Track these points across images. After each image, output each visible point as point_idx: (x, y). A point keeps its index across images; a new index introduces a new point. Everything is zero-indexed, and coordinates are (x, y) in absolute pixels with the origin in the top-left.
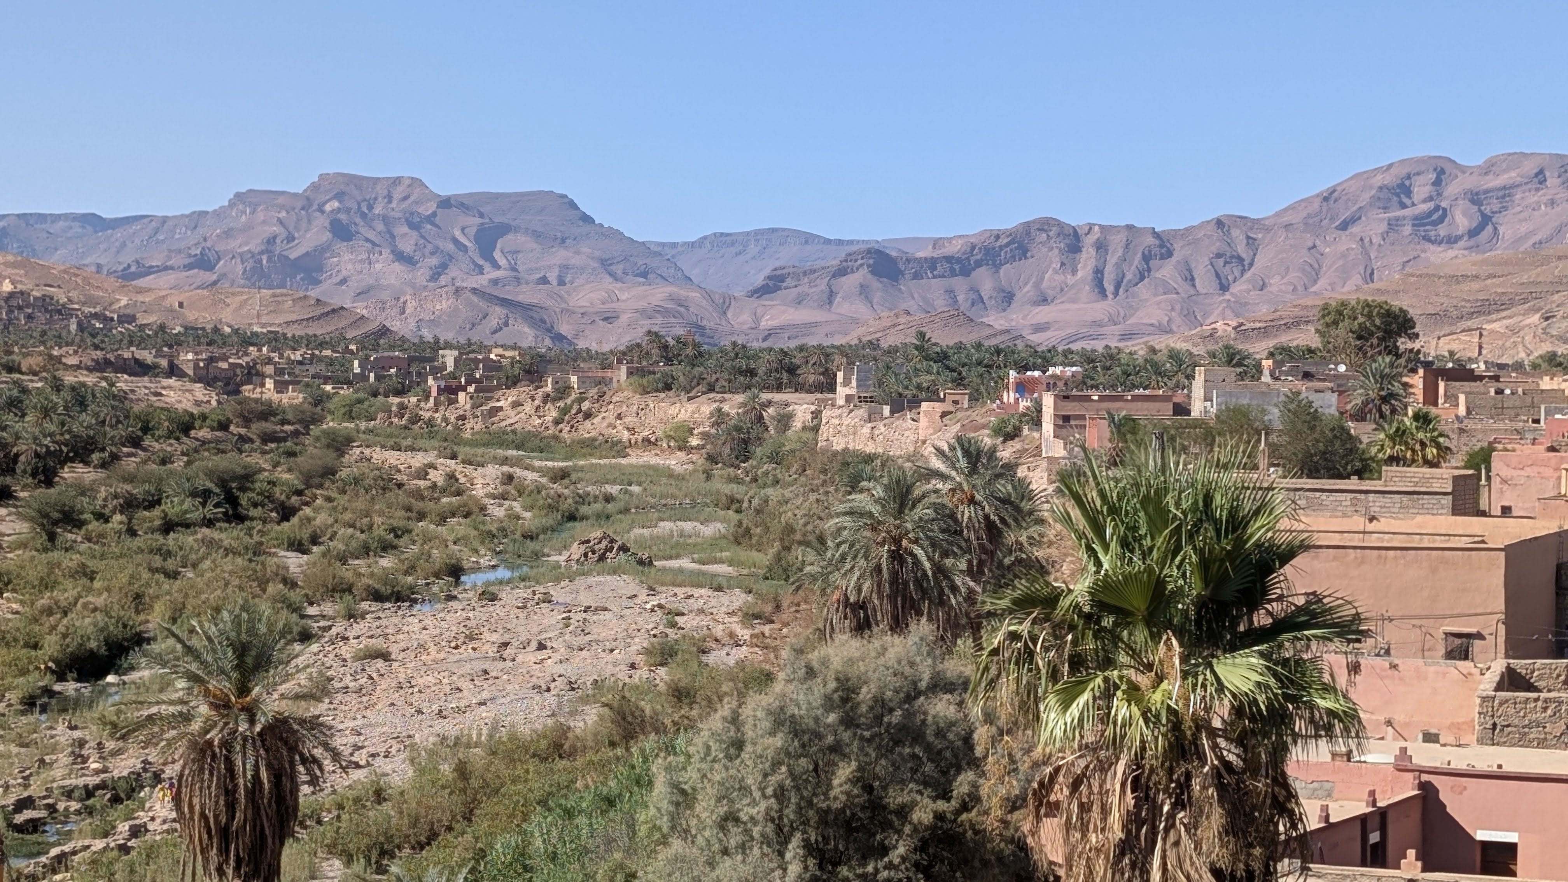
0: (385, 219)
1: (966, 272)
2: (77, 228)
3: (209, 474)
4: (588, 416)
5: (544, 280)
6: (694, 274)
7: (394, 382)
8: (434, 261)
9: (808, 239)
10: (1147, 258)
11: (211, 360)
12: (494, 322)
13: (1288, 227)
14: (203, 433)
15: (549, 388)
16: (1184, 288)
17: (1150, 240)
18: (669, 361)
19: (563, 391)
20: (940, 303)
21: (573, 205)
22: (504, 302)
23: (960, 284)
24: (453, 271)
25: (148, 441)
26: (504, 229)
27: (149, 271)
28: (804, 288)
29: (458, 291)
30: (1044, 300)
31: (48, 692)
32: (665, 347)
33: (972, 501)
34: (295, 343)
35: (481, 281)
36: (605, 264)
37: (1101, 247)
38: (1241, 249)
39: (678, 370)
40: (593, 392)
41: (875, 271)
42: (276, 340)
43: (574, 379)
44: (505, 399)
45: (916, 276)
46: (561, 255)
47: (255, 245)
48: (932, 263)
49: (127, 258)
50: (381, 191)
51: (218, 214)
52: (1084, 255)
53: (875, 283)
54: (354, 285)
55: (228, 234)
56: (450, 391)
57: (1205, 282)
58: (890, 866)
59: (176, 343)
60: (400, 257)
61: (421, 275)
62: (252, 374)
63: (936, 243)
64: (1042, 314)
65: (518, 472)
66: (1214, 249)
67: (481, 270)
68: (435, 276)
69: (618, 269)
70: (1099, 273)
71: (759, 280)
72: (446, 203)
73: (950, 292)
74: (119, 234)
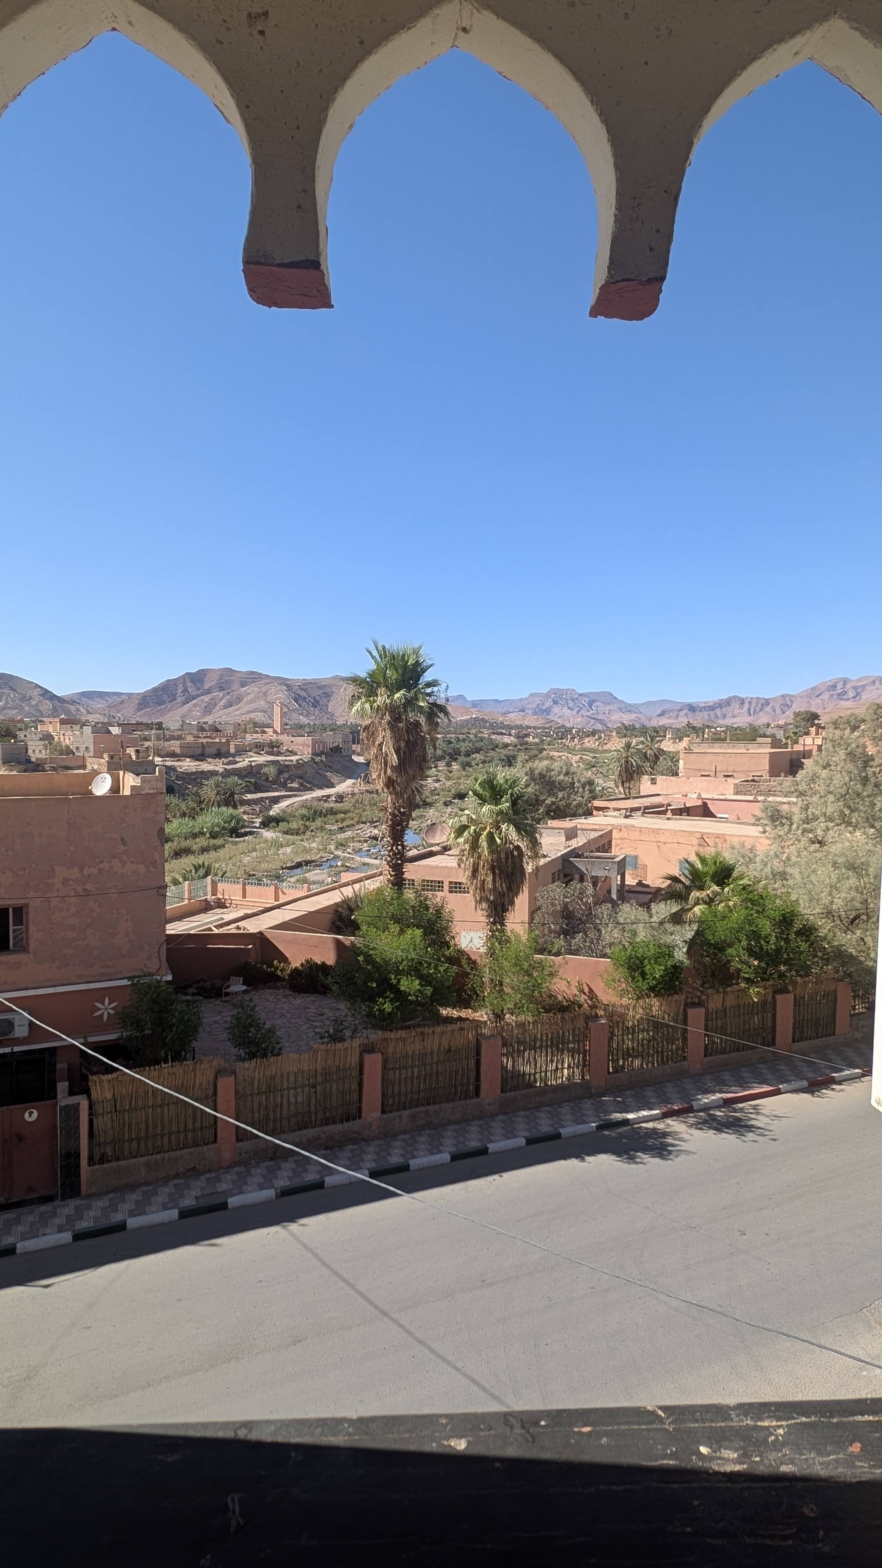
0: (566, 699)
1: (713, 710)
2: (493, 703)
4: (606, 744)
5: (605, 713)
6: (643, 711)
7: (560, 737)
8: (577, 709)
9: (672, 702)
10: (762, 705)
11: (519, 732)
12: (592, 724)
13: (801, 695)
14: (511, 748)
15: (597, 737)
16: (773, 713)
17: (764, 701)
18: (626, 730)
19: (600, 738)
20: (706, 717)
21: (612, 695)
22: (594, 719)
23: (712, 713)
24: (582, 711)
25: (497, 749)
26: (595, 701)
27: (510, 712)
28: (671, 714)
29: (583, 716)
30: (734, 717)
32: (626, 727)
34: (539, 728)
35: (588, 714)
36: (620, 709)
37: (750, 703)
38: (789, 703)
39: (628, 733)
40: (607, 738)
41: (690, 710)
42: (535, 728)
43: (603, 735)
44: (586, 740)
45: (700, 711)
46: (609, 707)
47: (534, 706)
48: (704, 708)
49: (505, 710)
50: (565, 692)
51: (526, 699)
52: (745, 705)
53: (689, 713)
54: (558, 715)
55: (528, 704)
56: (573, 738)
57: (778, 711)
59: (512, 728)
60: (569, 708)
61: (574, 713)
62: (528, 735)
63: (706, 703)
64: (734, 720)
65: (584, 757)
66: (780, 703)
67: (589, 711)
68: (577, 713)
69: (623, 710)
70: (749, 709)
71: (659, 713)
72: (580, 695)
73: (709, 715)
74: (503, 704)
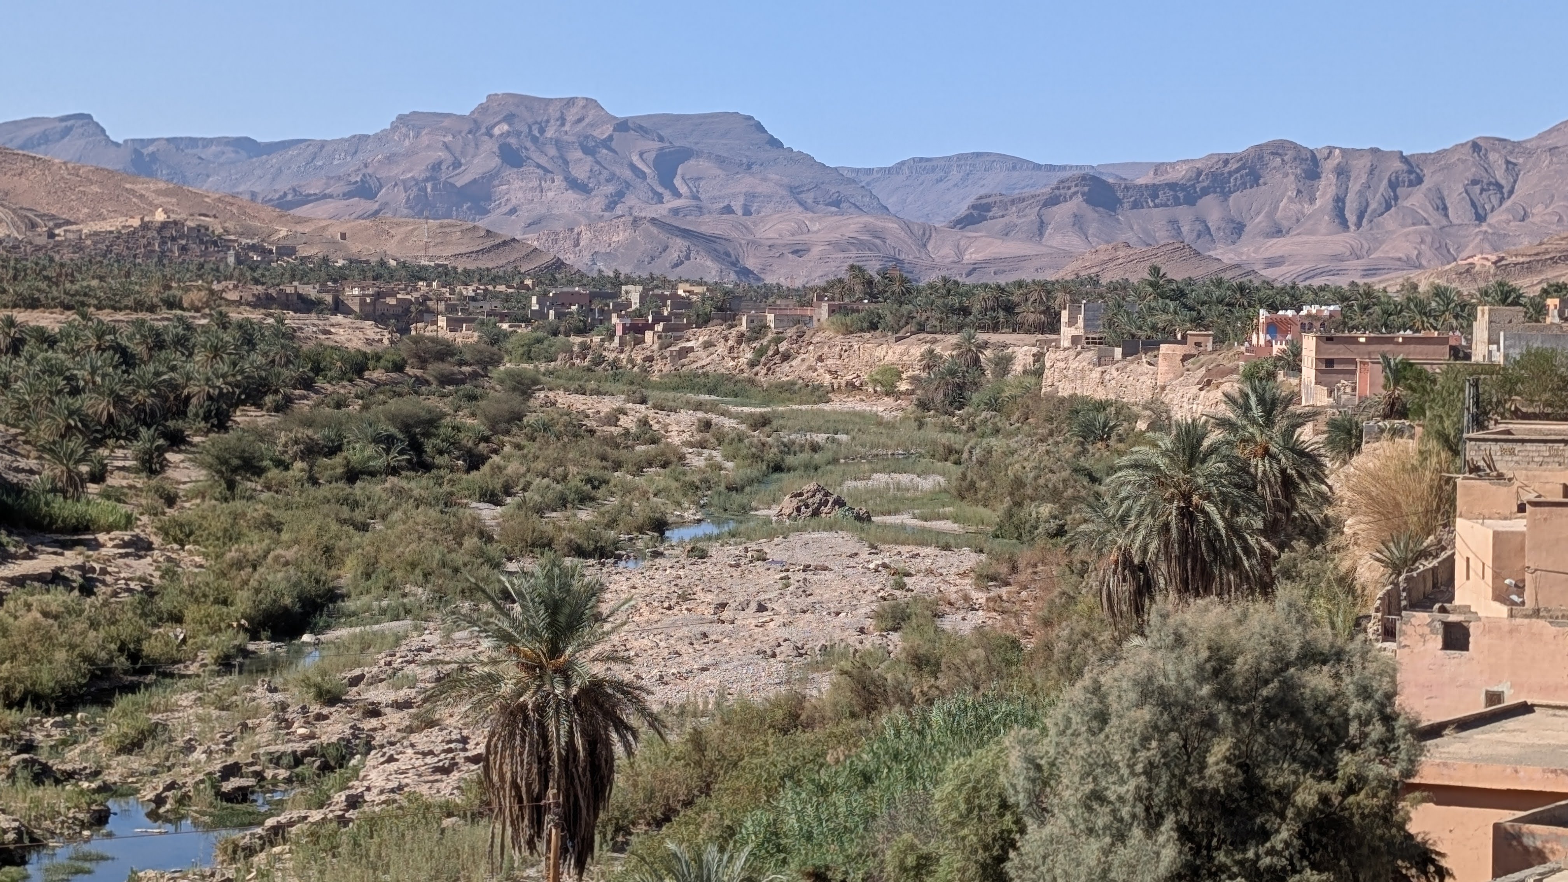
0: (558, 144)
1: (1191, 201)
3: (393, 418)
4: (786, 357)
5: (728, 210)
6: (891, 203)
7: (575, 320)
8: (610, 189)
9: (1016, 164)
10: (1393, 185)
11: (379, 296)
12: (674, 255)
13: (1552, 150)
14: (378, 375)
15: (744, 327)
16: (1436, 219)
17: (1398, 165)
18: (873, 298)
19: (758, 330)
20: (1162, 235)
21: (759, 128)
22: (686, 234)
23: (1184, 214)
24: (631, 200)
25: (320, 383)
26: (685, 154)
27: (307, 199)
28: (1012, 217)
29: (636, 222)
30: (1278, 232)
31: (244, 652)
32: (870, 283)
33: (1266, 452)
34: (468, 277)
35: (660, 211)
36: (795, 191)
37: (1342, 172)
38: (1500, 175)
39: (885, 309)
40: (791, 332)
41: (1090, 200)
42: (446, 274)
43: (771, 317)
44: (696, 339)
45: (1136, 205)
46: (746, 183)
47: (419, 171)
48: (1154, 191)
50: (553, 112)
51: (381, 138)
52: (1323, 182)
53: (1089, 213)
54: (524, 215)
55: (390, 159)
56: (636, 330)
57: (1459, 212)
58: (1272, 852)
59: (340, 277)
60: (574, 184)
61: (597, 204)
62: (425, 312)
63: (1158, 168)
64: (1277, 247)
65: (712, 416)
66: (1469, 175)
67: (660, 199)
68: (611, 206)
69: (809, 198)
70: (1339, 202)
71: (962, 209)
72: (623, 126)
73: (1173, 222)
